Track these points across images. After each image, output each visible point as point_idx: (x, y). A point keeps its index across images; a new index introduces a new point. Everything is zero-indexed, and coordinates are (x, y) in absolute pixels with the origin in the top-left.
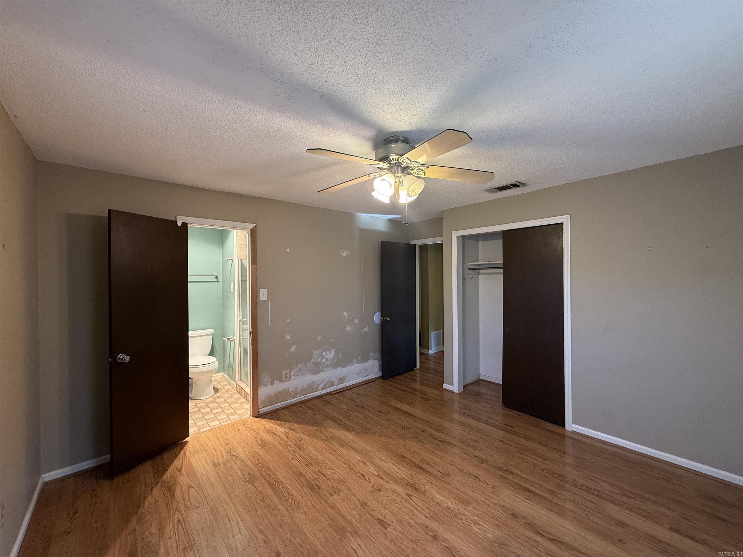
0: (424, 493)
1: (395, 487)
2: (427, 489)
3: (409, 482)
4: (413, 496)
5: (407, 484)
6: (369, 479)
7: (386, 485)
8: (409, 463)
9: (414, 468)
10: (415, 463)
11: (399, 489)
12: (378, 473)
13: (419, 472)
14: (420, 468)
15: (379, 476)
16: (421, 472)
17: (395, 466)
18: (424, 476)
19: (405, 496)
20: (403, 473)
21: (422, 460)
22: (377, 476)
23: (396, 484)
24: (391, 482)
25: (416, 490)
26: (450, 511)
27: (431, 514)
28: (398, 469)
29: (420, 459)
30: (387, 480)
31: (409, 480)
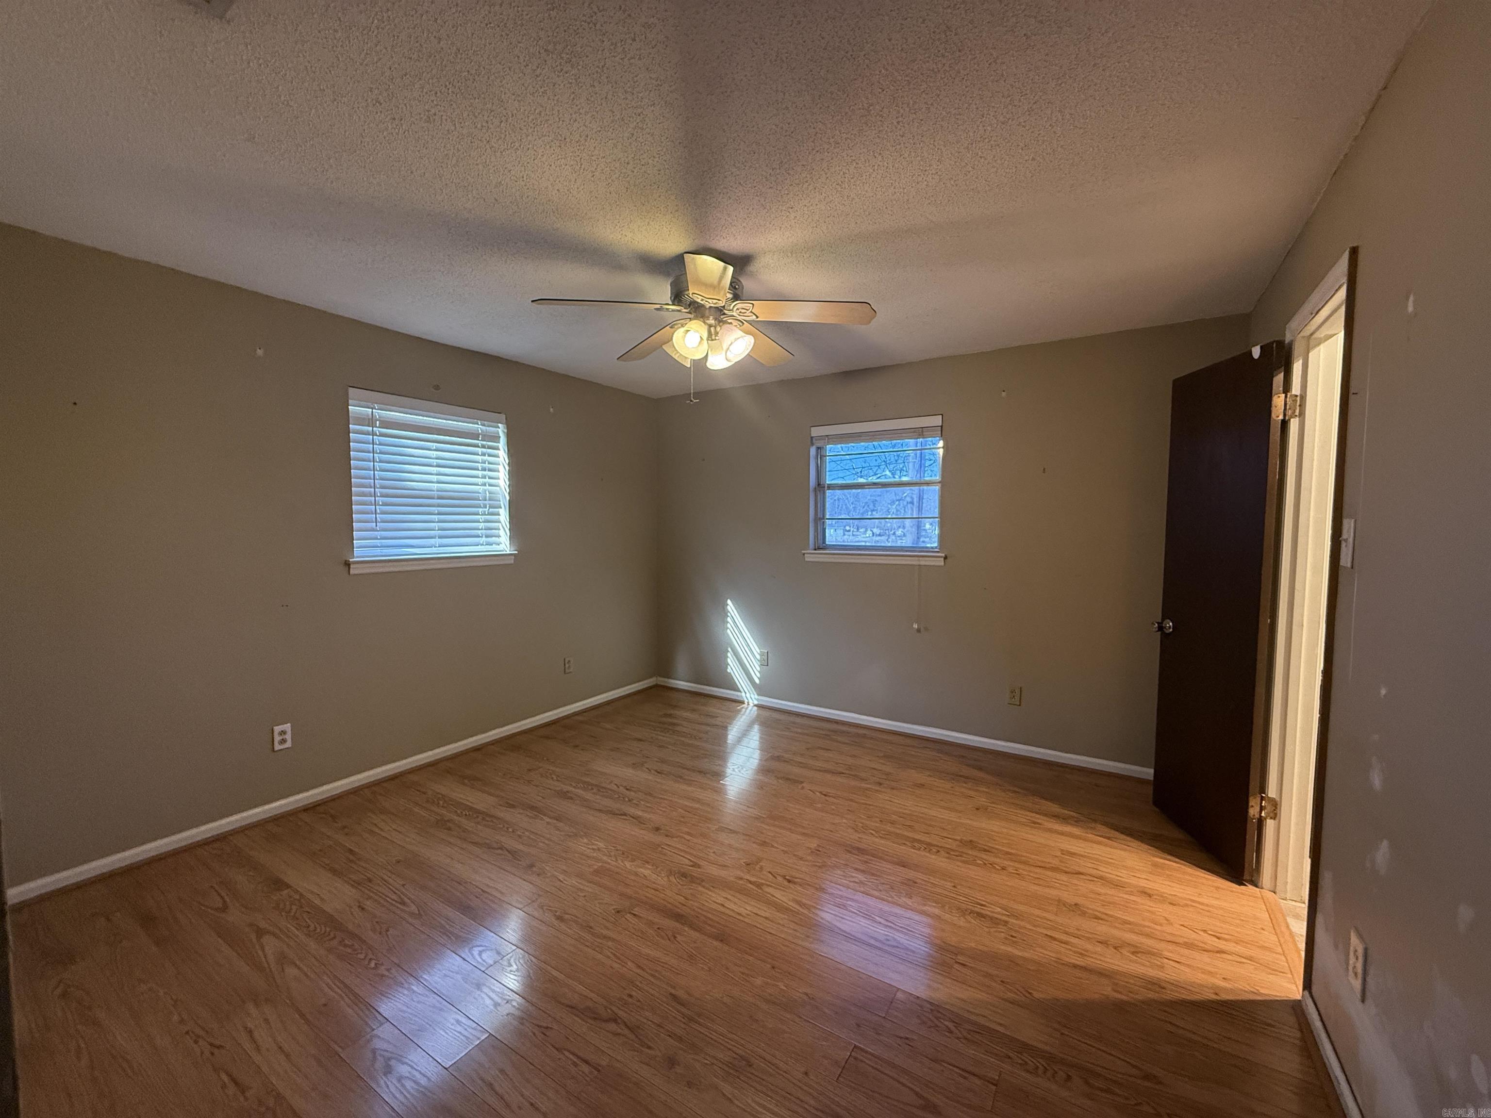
0: (671, 873)
1: (723, 873)
2: (665, 879)
3: (699, 884)
4: (690, 866)
5: (703, 881)
6: (776, 878)
7: (739, 873)
8: (705, 923)
9: (692, 913)
10: (692, 926)
11: (714, 871)
12: (762, 890)
13: (680, 906)
14: (678, 917)
15: (759, 886)
16: (676, 907)
17: (733, 911)
18: (671, 900)
19: (702, 863)
20: (713, 899)
21: (675, 937)
22: (762, 884)
23: (721, 877)
24: (732, 879)
25: (684, 875)
26: (630, 857)
27: (660, 849)
28: (726, 905)
29: (679, 938)
30: (741, 882)
31: (700, 889)
